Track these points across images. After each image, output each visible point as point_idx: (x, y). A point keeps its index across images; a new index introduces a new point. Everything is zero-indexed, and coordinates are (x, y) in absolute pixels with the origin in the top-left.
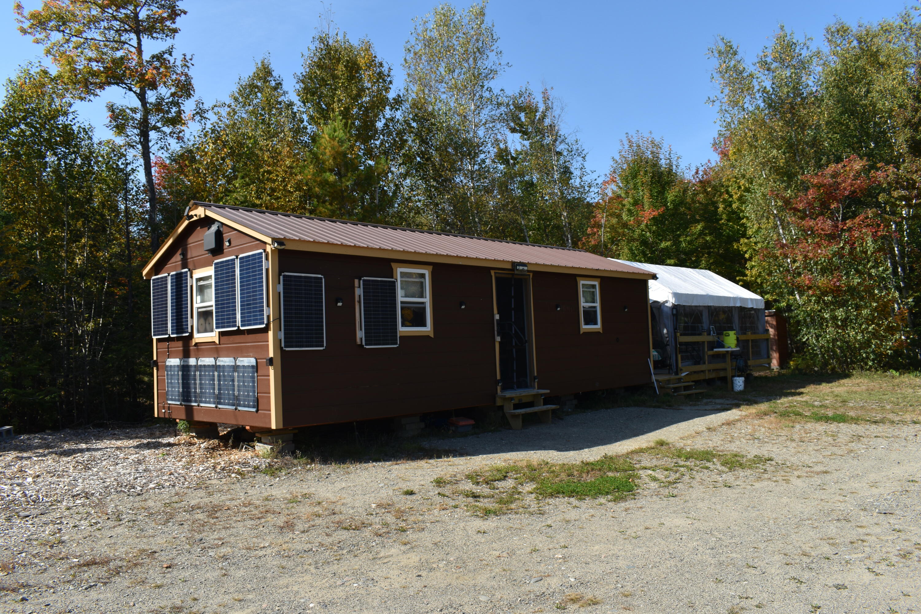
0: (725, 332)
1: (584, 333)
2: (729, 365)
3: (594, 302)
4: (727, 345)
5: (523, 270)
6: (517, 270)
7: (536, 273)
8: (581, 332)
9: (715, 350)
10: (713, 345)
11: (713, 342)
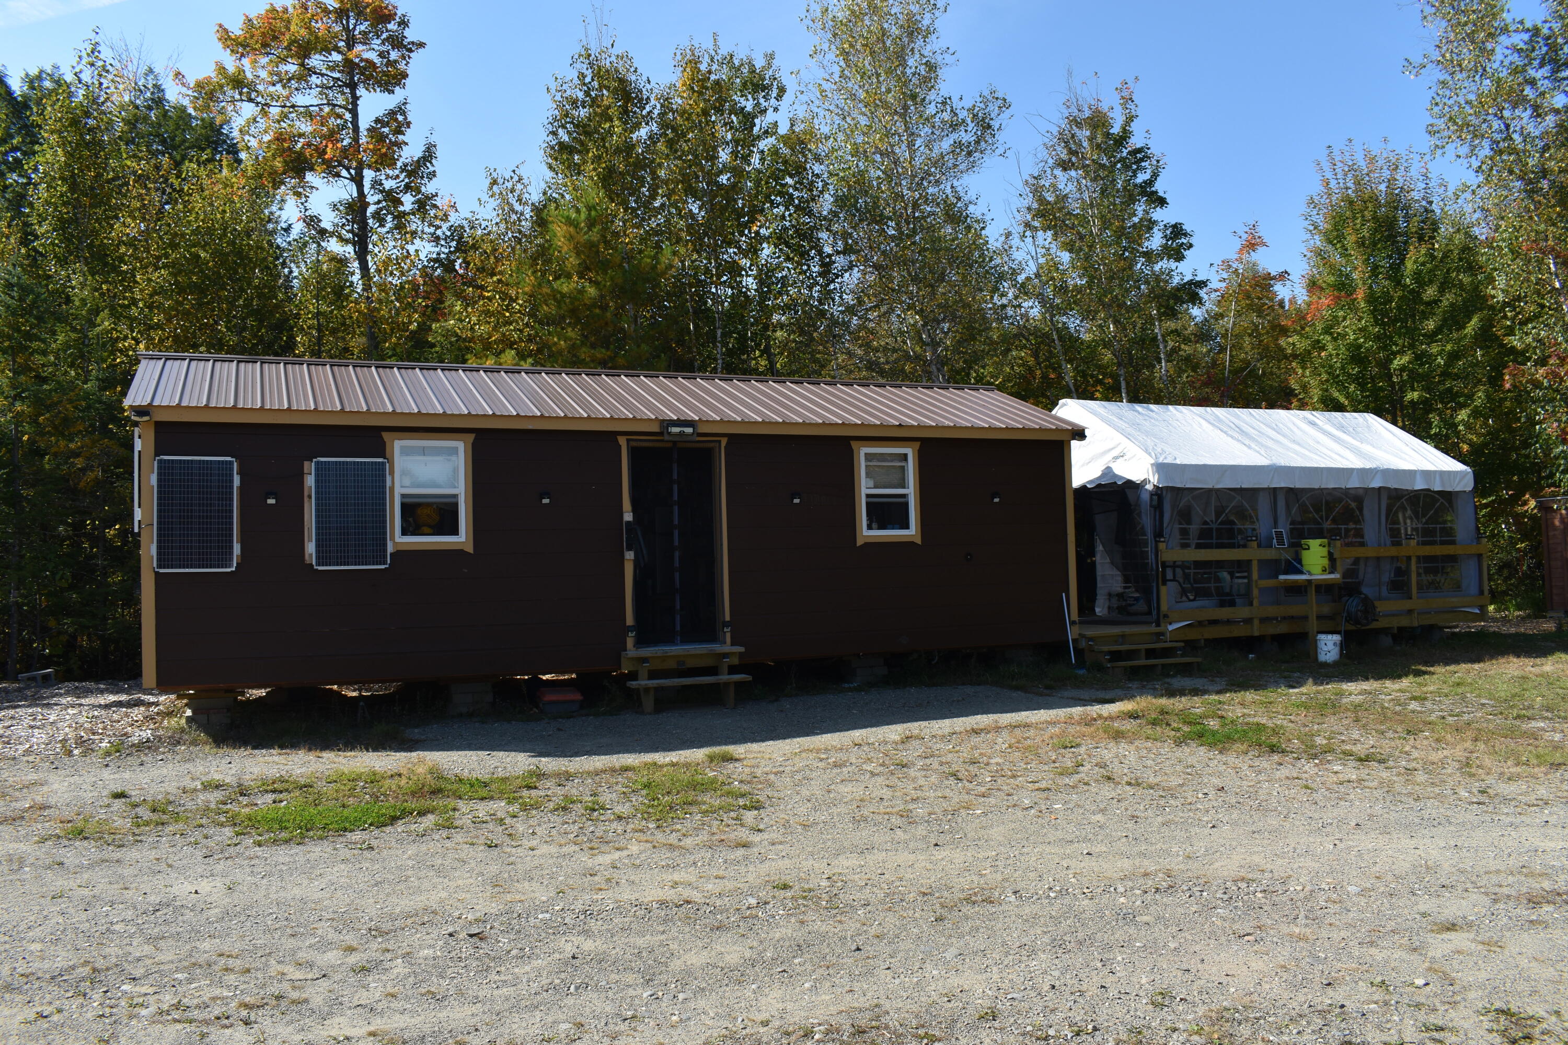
0: (1303, 541)
1: (867, 545)
2: (1313, 607)
3: (904, 487)
4: (1305, 569)
5: (681, 434)
6: (669, 433)
7: (732, 437)
8: (859, 543)
9: (1282, 577)
10: (1274, 567)
11: (1277, 562)
